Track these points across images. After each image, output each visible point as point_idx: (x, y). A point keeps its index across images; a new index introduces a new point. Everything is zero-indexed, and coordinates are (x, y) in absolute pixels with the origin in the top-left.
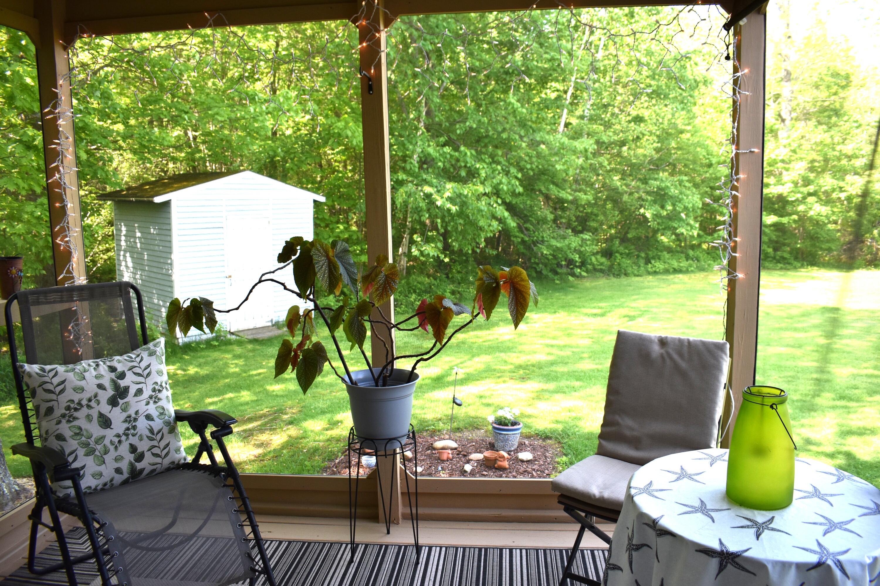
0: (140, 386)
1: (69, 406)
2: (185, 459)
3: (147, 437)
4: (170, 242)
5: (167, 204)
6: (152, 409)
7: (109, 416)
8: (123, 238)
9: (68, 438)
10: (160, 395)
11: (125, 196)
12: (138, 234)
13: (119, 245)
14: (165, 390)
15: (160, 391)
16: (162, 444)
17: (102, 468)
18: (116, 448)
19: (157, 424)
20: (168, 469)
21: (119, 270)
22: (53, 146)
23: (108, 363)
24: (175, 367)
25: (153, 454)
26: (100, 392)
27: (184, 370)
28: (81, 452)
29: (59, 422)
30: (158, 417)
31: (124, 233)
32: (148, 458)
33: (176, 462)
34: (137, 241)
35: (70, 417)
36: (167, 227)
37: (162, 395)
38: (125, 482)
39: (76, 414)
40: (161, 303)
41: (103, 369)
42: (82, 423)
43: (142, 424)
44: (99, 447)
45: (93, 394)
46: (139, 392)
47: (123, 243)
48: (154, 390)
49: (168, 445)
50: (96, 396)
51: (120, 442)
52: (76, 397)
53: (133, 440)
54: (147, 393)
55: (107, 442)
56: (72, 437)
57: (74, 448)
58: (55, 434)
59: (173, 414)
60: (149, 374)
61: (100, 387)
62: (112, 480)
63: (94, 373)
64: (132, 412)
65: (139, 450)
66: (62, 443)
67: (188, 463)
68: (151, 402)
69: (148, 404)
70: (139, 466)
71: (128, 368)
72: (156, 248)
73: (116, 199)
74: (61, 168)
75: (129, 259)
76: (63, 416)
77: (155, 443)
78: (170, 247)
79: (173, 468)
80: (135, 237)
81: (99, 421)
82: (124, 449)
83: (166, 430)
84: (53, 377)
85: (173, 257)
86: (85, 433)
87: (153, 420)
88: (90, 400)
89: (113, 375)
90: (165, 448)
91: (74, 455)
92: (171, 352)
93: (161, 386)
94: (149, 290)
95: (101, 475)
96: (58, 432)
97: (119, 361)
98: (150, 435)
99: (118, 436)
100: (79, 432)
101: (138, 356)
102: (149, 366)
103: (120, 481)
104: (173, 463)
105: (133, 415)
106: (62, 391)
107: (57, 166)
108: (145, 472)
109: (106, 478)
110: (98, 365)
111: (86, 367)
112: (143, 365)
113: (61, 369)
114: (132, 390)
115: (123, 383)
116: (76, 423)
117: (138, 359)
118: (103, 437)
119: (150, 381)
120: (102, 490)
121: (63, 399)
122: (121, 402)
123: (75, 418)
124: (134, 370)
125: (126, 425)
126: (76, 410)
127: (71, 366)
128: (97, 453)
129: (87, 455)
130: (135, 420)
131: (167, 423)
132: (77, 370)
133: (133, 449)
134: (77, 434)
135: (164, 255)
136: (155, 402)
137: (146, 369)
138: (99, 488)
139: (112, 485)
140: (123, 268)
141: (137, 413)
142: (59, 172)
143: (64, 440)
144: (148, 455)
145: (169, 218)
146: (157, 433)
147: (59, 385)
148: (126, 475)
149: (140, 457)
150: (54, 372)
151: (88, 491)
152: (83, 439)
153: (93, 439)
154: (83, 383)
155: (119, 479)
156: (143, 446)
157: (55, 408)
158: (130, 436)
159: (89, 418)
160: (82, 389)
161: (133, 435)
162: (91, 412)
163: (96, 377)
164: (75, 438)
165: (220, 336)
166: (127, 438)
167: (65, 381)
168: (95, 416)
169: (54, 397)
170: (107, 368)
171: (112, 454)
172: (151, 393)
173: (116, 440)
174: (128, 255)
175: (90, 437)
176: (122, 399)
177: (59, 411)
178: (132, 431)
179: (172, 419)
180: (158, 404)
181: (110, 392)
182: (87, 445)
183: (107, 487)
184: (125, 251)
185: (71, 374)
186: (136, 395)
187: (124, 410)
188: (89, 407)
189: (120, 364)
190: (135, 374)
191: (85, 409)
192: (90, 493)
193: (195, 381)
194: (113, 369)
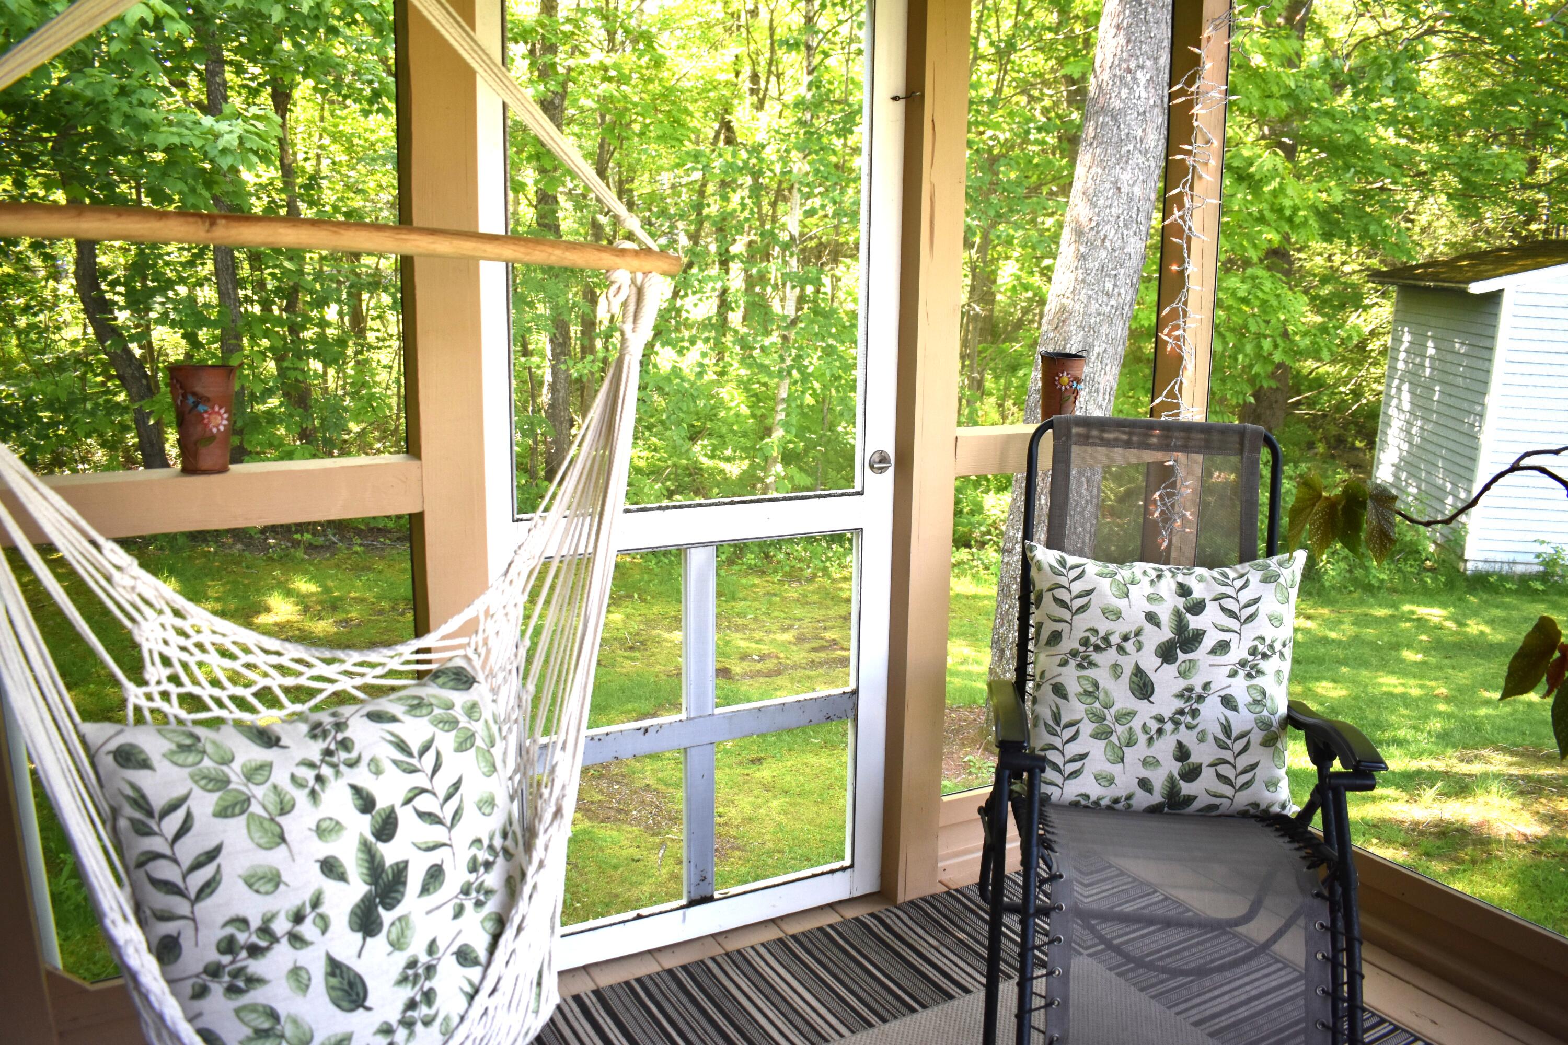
0: (1226, 636)
1: (1087, 639)
2: (1283, 807)
3: (1216, 739)
4: (1488, 372)
5: (1494, 297)
6: (1239, 688)
7: (1154, 677)
8: (1402, 355)
9: (1071, 696)
10: (1263, 665)
11: (1420, 277)
12: (1431, 351)
13: (1393, 368)
14: (1276, 657)
15: (1265, 656)
16: (1243, 762)
17: (1116, 769)
18: (1150, 740)
19: (1242, 720)
20: (1244, 815)
21: (1385, 414)
22: (1178, 157)
23: (1180, 578)
24: (1444, 613)
25: (1219, 776)
26: (1148, 628)
27: (1461, 624)
28: (1087, 728)
29: (1064, 663)
30: (1248, 706)
31: (1405, 345)
32: (1207, 780)
33: (1263, 806)
34: (1427, 363)
35: (1084, 658)
36: (1487, 343)
37: (1268, 666)
38: (1154, 810)
39: (1095, 657)
40: (1449, 486)
41: (1167, 586)
42: (1101, 675)
43: (1212, 711)
44: (1120, 729)
45: (1133, 628)
46: (1222, 647)
47: (1401, 365)
48: (1253, 651)
49: (1253, 767)
50: (1138, 633)
51: (1160, 731)
52: (1104, 626)
53: (1188, 738)
54: (1238, 652)
55: (1136, 724)
56: (1078, 695)
57: (1078, 717)
58: (1053, 681)
59: (1283, 710)
60: (1251, 618)
61: (1151, 618)
62: (1129, 798)
63: (1148, 590)
64: (1197, 682)
65: (1194, 759)
66: (1060, 701)
67: (1286, 817)
68: (1242, 673)
69: (1233, 674)
70: (1186, 788)
71: (1212, 596)
72: (1460, 381)
73: (1402, 281)
74: (1187, 200)
75: (1406, 397)
76: (1074, 654)
77: (1227, 755)
78: (1486, 383)
79: (1254, 816)
80: (1424, 357)
81: (1131, 682)
82: (1165, 748)
83: (1257, 736)
84: (1075, 579)
85: (1488, 400)
86: (1102, 696)
87: (1235, 709)
88: (1126, 638)
89: (1181, 602)
90: (1245, 772)
91: (1074, 729)
92: (1445, 584)
93: (1271, 647)
94: (1431, 458)
95: (1111, 781)
96: (1058, 680)
97: (1201, 579)
98: (1221, 736)
99: (1160, 719)
100: (1092, 692)
101: (1242, 576)
102: (1256, 601)
103: (1145, 805)
104: (1256, 805)
105: (1198, 690)
106: (1082, 609)
107: (1180, 195)
108: (1197, 805)
109: (1120, 789)
110: (1159, 577)
111: (1139, 575)
112: (1245, 596)
113: (1092, 567)
114: (1209, 642)
115: (1194, 622)
116: (1091, 673)
117: (1239, 583)
118: (1131, 714)
119: (1250, 632)
120: (1109, 808)
121: (1082, 623)
122: (1181, 656)
123: (1092, 664)
124: (1223, 602)
125: (1180, 704)
126: (1097, 648)
127: (1112, 567)
128: (1114, 739)
129: (1095, 736)
130: (1200, 699)
131: (1264, 725)
132: (1118, 577)
133: (1182, 753)
134: (1087, 693)
135: (1471, 396)
136: (1249, 676)
137: (1248, 605)
138: (1103, 803)
139: (1130, 806)
140: (1392, 411)
141: (1206, 686)
142: (1181, 206)
143: (1065, 697)
144: (1207, 774)
145: (1494, 326)
146: (1237, 739)
147: (1079, 596)
148: (1157, 798)
149: (1192, 774)
150: (1079, 570)
151: (1083, 802)
152: (1097, 705)
153: (1113, 711)
154: (1122, 604)
155: (1143, 800)
156: (1202, 754)
157: (1065, 635)
158: (1182, 727)
159: (1116, 670)
160: (1118, 615)
161: (1189, 727)
162: (1122, 660)
163: (1149, 599)
164: (1083, 699)
165: (1553, 574)
166: (1176, 730)
167: (1092, 591)
168: (1128, 670)
169: (1066, 615)
170: (1174, 586)
171: (1140, 750)
172: (1245, 655)
173: (1154, 726)
174: (1405, 387)
175: (1108, 706)
176: (1185, 651)
177: (1069, 643)
178: (1189, 719)
179: (1275, 720)
180: (1256, 681)
181: (1166, 633)
182: (1101, 719)
183: (1120, 806)
184: (1402, 381)
185: (1106, 582)
186: (1213, 651)
187: (1183, 674)
188: (1121, 649)
189: (1202, 585)
190: (1224, 609)
191: (1113, 651)
192: (1086, 807)
193: (1473, 650)
194: (1184, 591)
